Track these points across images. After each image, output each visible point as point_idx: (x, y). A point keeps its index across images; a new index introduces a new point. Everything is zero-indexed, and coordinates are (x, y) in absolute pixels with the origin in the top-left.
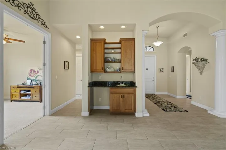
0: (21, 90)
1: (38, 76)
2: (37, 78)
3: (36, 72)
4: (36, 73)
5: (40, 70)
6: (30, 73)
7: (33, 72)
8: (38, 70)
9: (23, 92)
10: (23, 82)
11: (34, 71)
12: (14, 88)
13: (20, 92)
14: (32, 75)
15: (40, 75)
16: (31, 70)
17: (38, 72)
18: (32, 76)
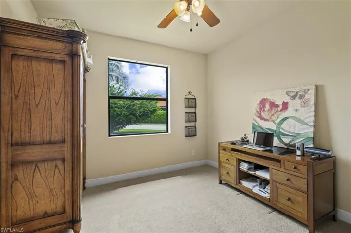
0: (240, 161)
1: (286, 118)
2: (283, 126)
3: (277, 106)
4: (280, 108)
5: (293, 98)
6: (261, 109)
7: (267, 106)
8: (287, 99)
9: (244, 167)
10: (243, 136)
11: (273, 105)
12: (225, 150)
13: (239, 165)
14: (266, 118)
15: (294, 118)
16: (263, 102)
17: (285, 106)
18: (265, 120)
